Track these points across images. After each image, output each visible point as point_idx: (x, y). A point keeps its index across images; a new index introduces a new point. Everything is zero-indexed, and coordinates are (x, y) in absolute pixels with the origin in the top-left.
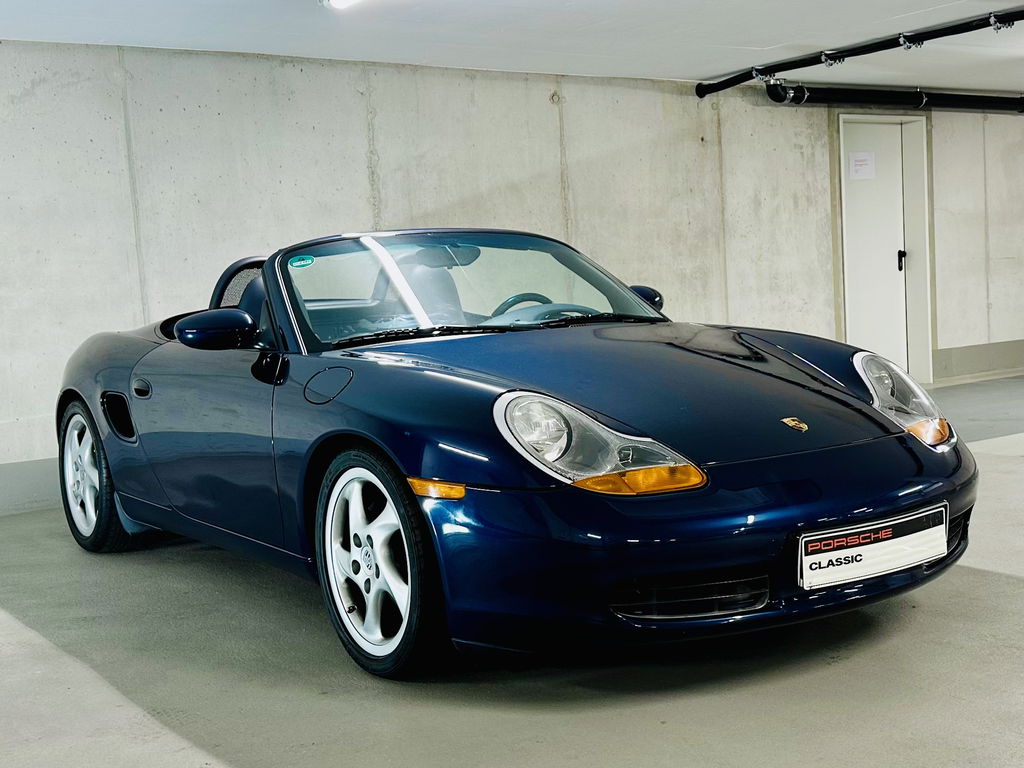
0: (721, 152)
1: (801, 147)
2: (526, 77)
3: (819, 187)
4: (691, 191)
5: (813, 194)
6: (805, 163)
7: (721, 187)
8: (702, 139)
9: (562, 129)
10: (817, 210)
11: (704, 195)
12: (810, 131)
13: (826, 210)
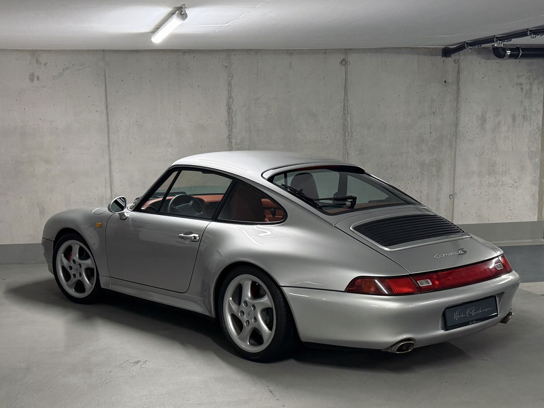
0: (458, 90)
1: (522, 84)
2: (325, 51)
3: (534, 110)
4: (434, 113)
5: (528, 114)
6: (524, 94)
7: (457, 111)
8: (445, 82)
9: (346, 80)
10: (531, 124)
11: (443, 116)
12: (529, 74)
13: (537, 124)
